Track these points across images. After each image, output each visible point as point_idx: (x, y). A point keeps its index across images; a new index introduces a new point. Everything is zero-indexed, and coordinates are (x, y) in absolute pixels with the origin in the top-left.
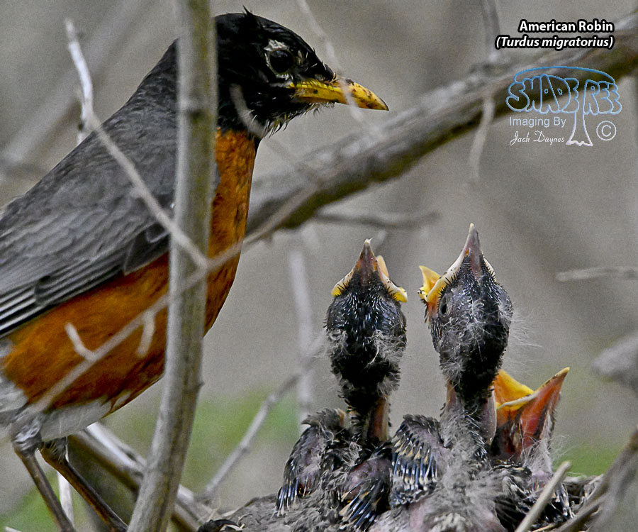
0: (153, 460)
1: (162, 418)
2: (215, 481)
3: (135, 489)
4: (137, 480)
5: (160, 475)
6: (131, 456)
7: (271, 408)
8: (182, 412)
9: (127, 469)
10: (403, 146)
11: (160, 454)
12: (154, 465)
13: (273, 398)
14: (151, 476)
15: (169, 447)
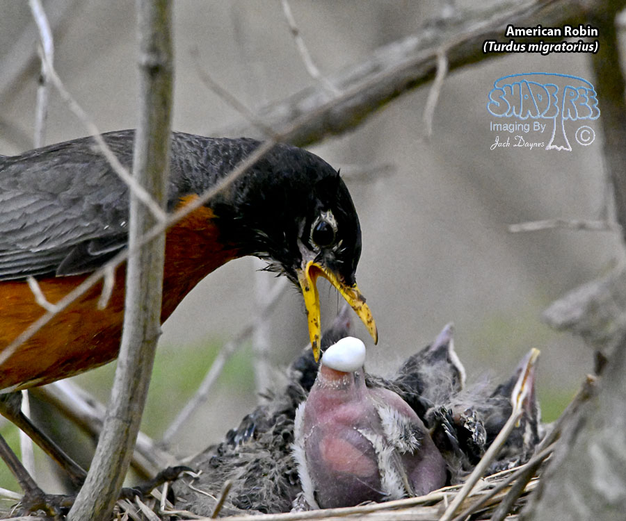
0: (112, 408)
1: (121, 367)
2: (174, 427)
3: (94, 437)
4: (97, 427)
5: (120, 422)
6: (90, 403)
7: (228, 357)
8: (141, 360)
9: (87, 417)
10: (358, 100)
11: (119, 402)
12: (113, 413)
13: (230, 347)
14: (111, 423)
15: (128, 396)
